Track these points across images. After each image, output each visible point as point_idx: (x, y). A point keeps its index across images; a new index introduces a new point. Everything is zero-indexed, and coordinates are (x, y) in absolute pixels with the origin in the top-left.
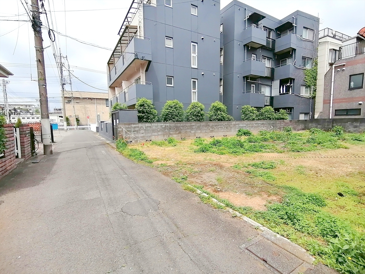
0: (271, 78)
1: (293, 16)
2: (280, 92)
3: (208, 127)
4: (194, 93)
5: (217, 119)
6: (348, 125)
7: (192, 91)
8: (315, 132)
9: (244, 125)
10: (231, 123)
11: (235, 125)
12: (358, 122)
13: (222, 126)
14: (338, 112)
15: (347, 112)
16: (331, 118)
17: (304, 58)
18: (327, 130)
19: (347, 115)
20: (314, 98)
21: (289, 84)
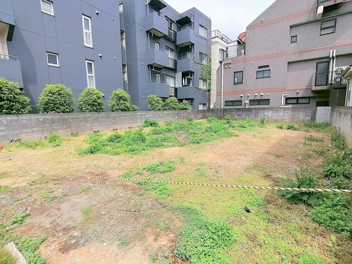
0: (174, 70)
1: (191, 12)
2: (182, 84)
3: (109, 118)
4: (91, 78)
5: (120, 109)
6: (234, 114)
7: (88, 75)
8: (211, 121)
9: (151, 116)
10: (136, 114)
11: (141, 115)
12: (240, 111)
13: (127, 117)
14: (227, 103)
15: (233, 102)
16: (222, 108)
17: (201, 54)
18: (220, 118)
19: (233, 105)
20: (209, 90)
21: (189, 77)
